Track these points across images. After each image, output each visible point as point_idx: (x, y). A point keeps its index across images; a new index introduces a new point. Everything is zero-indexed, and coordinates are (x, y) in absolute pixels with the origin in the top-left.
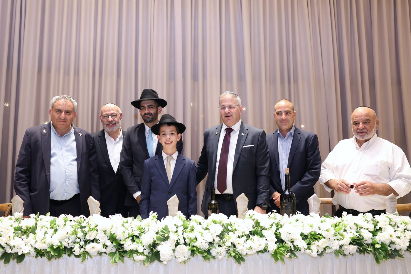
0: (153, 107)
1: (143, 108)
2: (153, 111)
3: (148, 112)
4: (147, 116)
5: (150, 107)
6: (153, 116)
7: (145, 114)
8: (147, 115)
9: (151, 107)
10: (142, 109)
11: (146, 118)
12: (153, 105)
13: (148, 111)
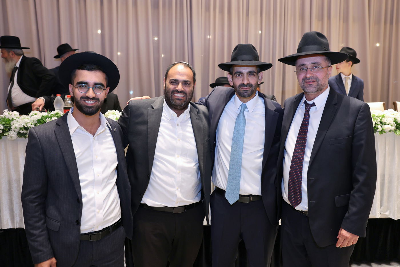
0: (255, 74)
1: (238, 74)
2: (253, 81)
3: (249, 83)
4: (245, 88)
5: (250, 73)
6: (253, 88)
7: (243, 85)
8: (246, 86)
9: (252, 74)
10: (236, 76)
11: (243, 92)
12: (256, 71)
13: (248, 80)
